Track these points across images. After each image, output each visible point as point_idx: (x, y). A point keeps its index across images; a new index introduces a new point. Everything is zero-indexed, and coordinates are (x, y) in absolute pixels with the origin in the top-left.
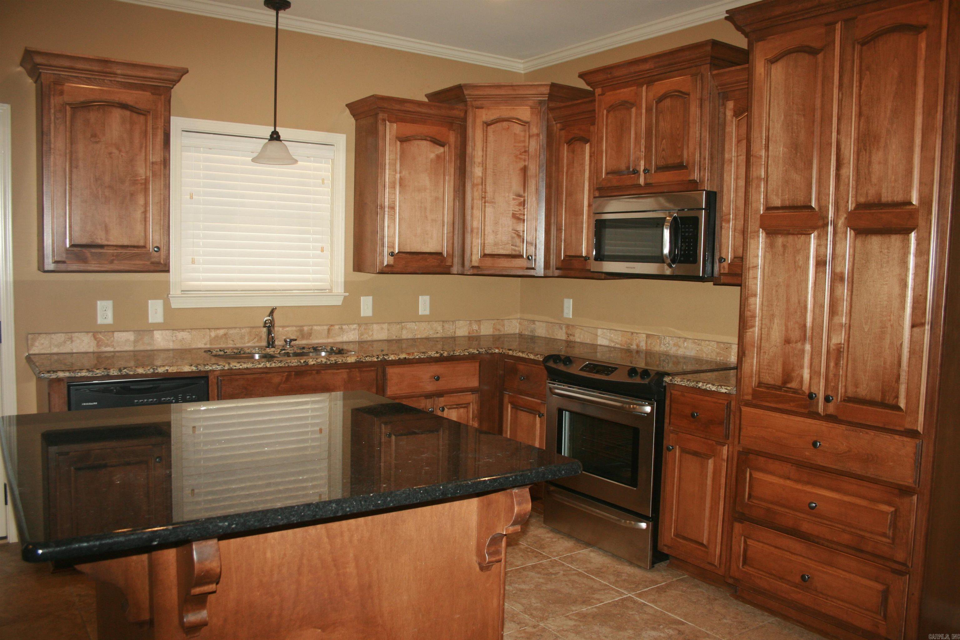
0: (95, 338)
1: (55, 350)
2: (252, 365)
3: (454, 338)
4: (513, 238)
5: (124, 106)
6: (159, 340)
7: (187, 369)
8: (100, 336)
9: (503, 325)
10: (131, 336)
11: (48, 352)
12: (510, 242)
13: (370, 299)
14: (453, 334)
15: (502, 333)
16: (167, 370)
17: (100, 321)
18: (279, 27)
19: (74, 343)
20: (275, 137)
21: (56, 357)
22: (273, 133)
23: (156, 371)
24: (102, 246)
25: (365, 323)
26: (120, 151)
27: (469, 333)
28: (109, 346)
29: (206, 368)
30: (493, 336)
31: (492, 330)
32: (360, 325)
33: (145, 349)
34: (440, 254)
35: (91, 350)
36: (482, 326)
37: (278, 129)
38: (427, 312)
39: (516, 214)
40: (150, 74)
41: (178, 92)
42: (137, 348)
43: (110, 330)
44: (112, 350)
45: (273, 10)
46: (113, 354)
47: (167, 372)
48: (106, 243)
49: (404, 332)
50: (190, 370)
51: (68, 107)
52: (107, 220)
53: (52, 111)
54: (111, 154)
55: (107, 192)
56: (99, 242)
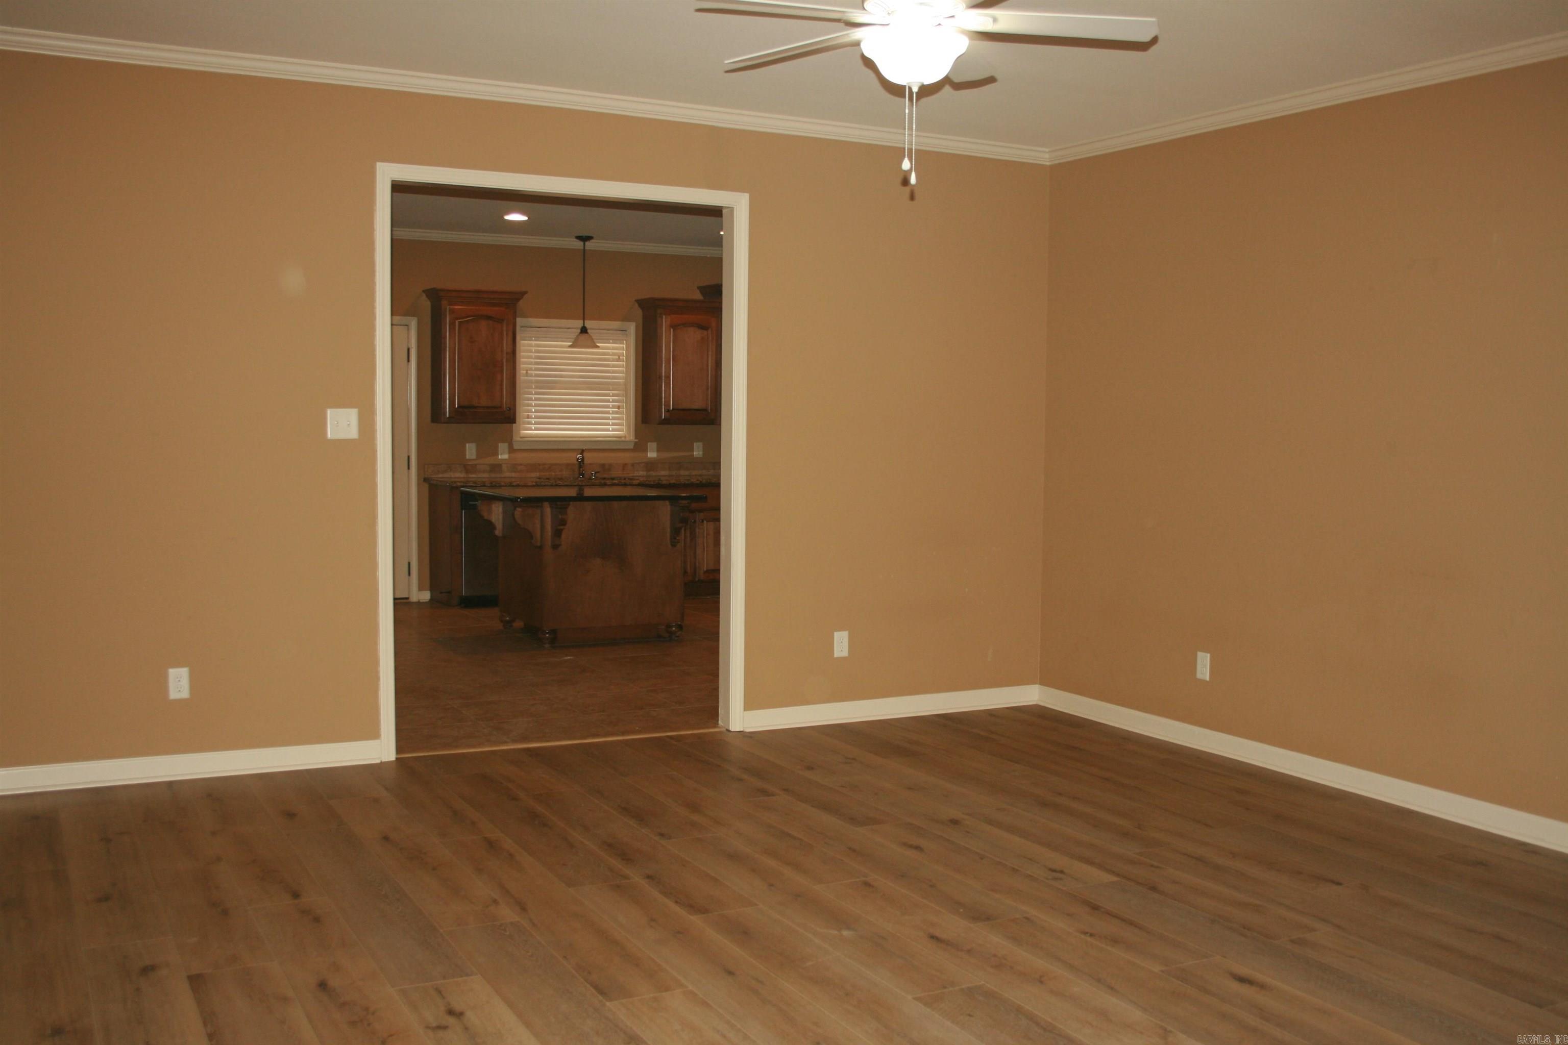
0: (465, 470)
5: (489, 318)
6: (506, 471)
8: (468, 469)
10: (487, 468)
17: (468, 458)
18: (586, 248)
19: (452, 471)
20: (584, 330)
22: (582, 326)
24: (475, 407)
25: (651, 463)
28: (474, 474)
32: (647, 464)
34: (706, 410)
35: (462, 476)
40: (503, 296)
41: (521, 304)
42: (492, 476)
43: (474, 464)
44: (476, 476)
45: (581, 242)
48: (478, 405)
49: (682, 470)
51: (458, 321)
52: (479, 390)
53: (447, 324)
54: (481, 348)
55: (479, 373)
56: (474, 404)
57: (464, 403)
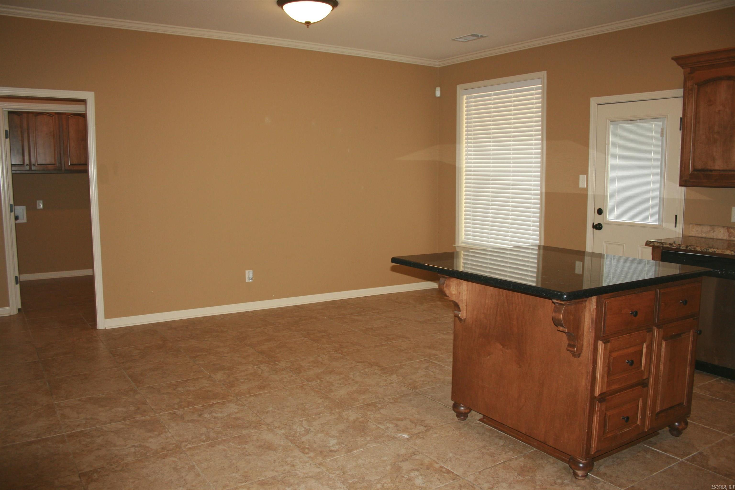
0: (728, 231)
8: (731, 230)
11: (700, 236)
16: (715, 251)
19: (715, 233)
21: (704, 240)
23: (708, 251)
26: (725, 108)
35: (725, 238)
47: (714, 253)
48: (713, 168)
50: (730, 254)
51: (696, 86)
52: (715, 154)
53: (687, 91)
54: (720, 111)
55: (715, 136)
56: (709, 168)
57: (699, 166)
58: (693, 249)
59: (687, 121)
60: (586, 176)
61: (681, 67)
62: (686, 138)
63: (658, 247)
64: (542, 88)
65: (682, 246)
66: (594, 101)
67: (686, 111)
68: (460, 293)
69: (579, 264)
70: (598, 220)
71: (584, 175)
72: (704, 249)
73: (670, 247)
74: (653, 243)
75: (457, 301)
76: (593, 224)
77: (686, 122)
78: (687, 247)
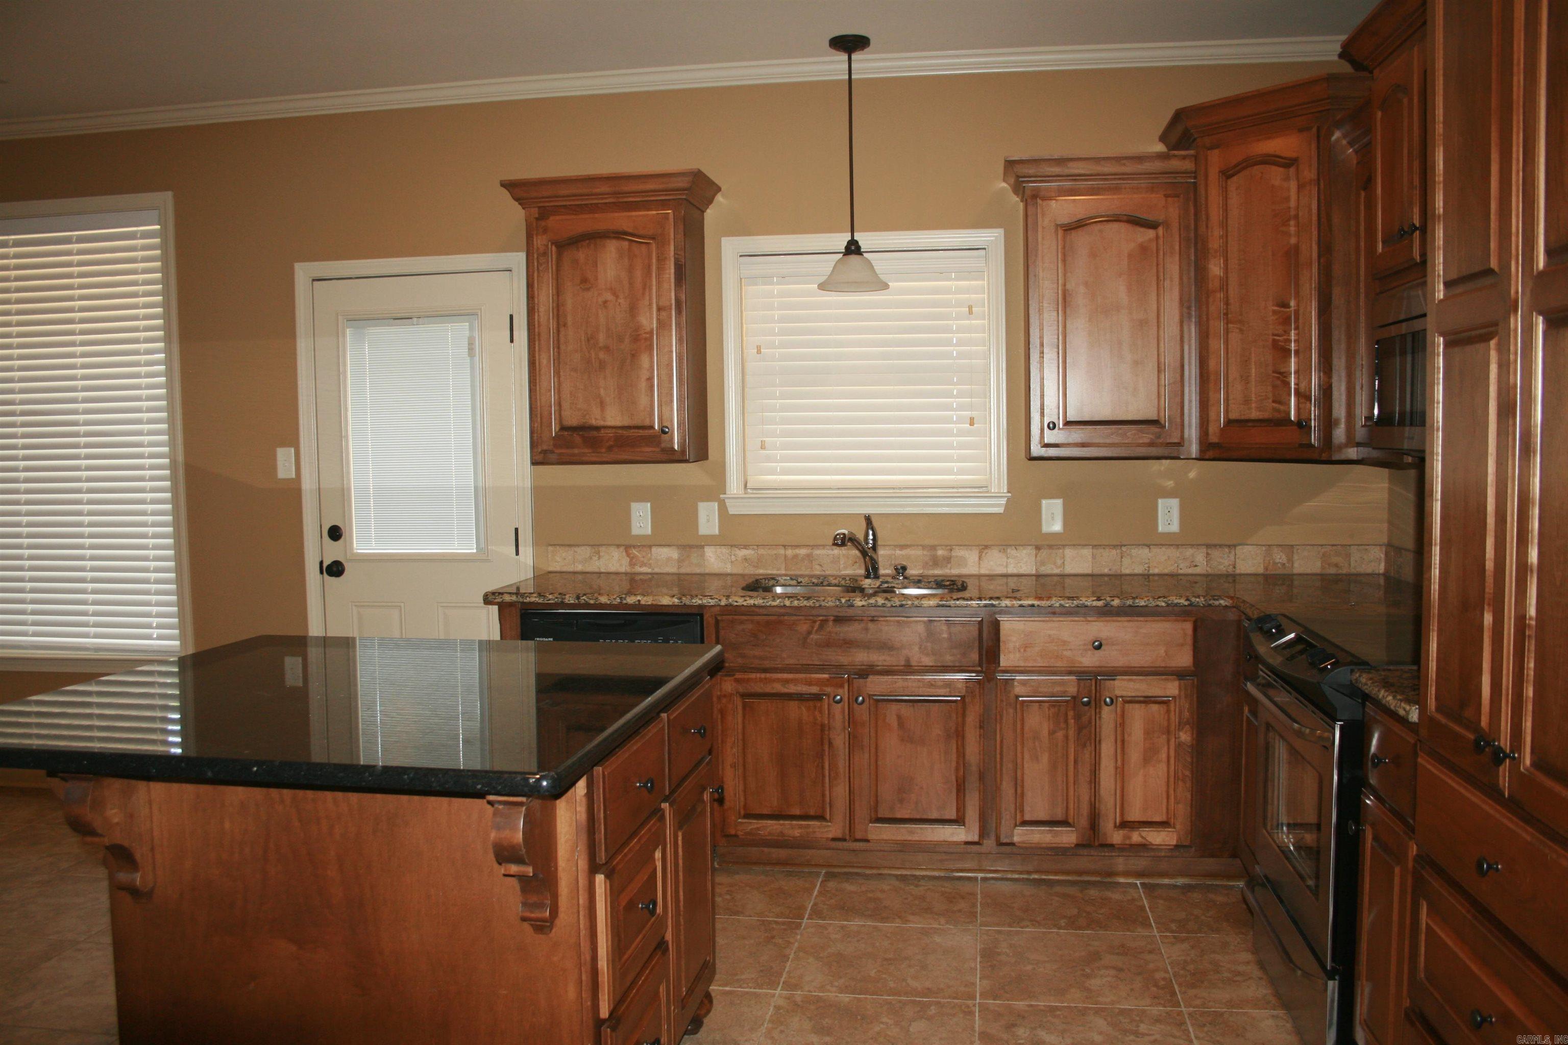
0: (628, 555)
1: (579, 568)
2: (761, 601)
3: (1232, 578)
4: (1274, 387)
5: (620, 235)
6: (712, 560)
7: (666, 601)
8: (634, 551)
9: (1348, 556)
10: (674, 554)
11: (571, 570)
12: (1270, 395)
13: (1058, 503)
14: (1230, 570)
15: (1344, 572)
16: (639, 601)
17: (635, 531)
18: (854, 77)
19: (601, 560)
20: (853, 248)
21: (580, 577)
22: (849, 242)
23: (624, 602)
24: (598, 429)
25: (1051, 544)
26: (617, 297)
27: (1266, 569)
28: (646, 566)
29: (694, 601)
30: (1322, 577)
31: (1319, 564)
32: (1038, 548)
33: (694, 572)
34: (1158, 422)
35: (623, 570)
36: (1296, 557)
37: (857, 237)
38: (1175, 527)
39: (1278, 341)
40: (650, 186)
42: (683, 571)
43: (647, 544)
44: (649, 571)
45: (843, 53)
46: (650, 576)
47: (638, 605)
48: (601, 423)
49: (1126, 561)
50: (671, 603)
51: (554, 248)
52: (602, 392)
53: (535, 256)
54: (605, 302)
55: (602, 355)
56: (594, 422)
57: (572, 420)
58: (592, 602)
59: (539, 322)
60: (293, 450)
61: (520, 204)
62: (539, 359)
63: (511, 604)
64: (162, 234)
65: (567, 597)
66: (303, 272)
67: (536, 300)
68: (131, 816)
69: (292, 665)
70: (333, 552)
71: (287, 449)
72: (615, 599)
73: (541, 601)
74: (500, 596)
75: (126, 844)
76: (321, 563)
77: (536, 323)
78: (578, 598)
